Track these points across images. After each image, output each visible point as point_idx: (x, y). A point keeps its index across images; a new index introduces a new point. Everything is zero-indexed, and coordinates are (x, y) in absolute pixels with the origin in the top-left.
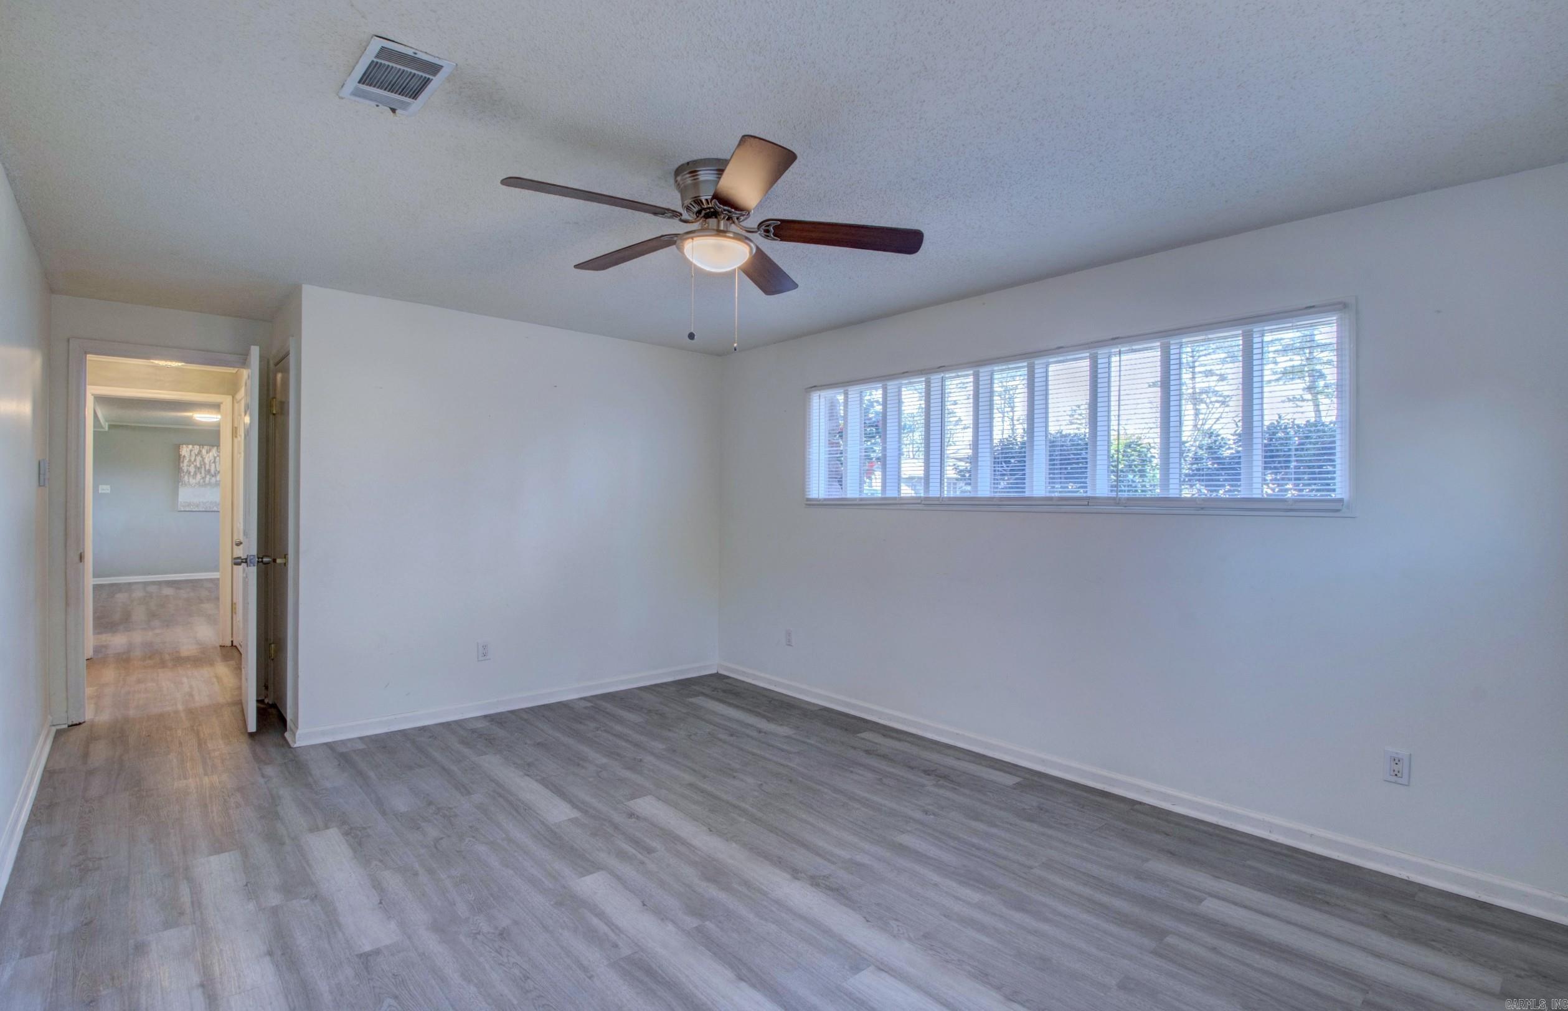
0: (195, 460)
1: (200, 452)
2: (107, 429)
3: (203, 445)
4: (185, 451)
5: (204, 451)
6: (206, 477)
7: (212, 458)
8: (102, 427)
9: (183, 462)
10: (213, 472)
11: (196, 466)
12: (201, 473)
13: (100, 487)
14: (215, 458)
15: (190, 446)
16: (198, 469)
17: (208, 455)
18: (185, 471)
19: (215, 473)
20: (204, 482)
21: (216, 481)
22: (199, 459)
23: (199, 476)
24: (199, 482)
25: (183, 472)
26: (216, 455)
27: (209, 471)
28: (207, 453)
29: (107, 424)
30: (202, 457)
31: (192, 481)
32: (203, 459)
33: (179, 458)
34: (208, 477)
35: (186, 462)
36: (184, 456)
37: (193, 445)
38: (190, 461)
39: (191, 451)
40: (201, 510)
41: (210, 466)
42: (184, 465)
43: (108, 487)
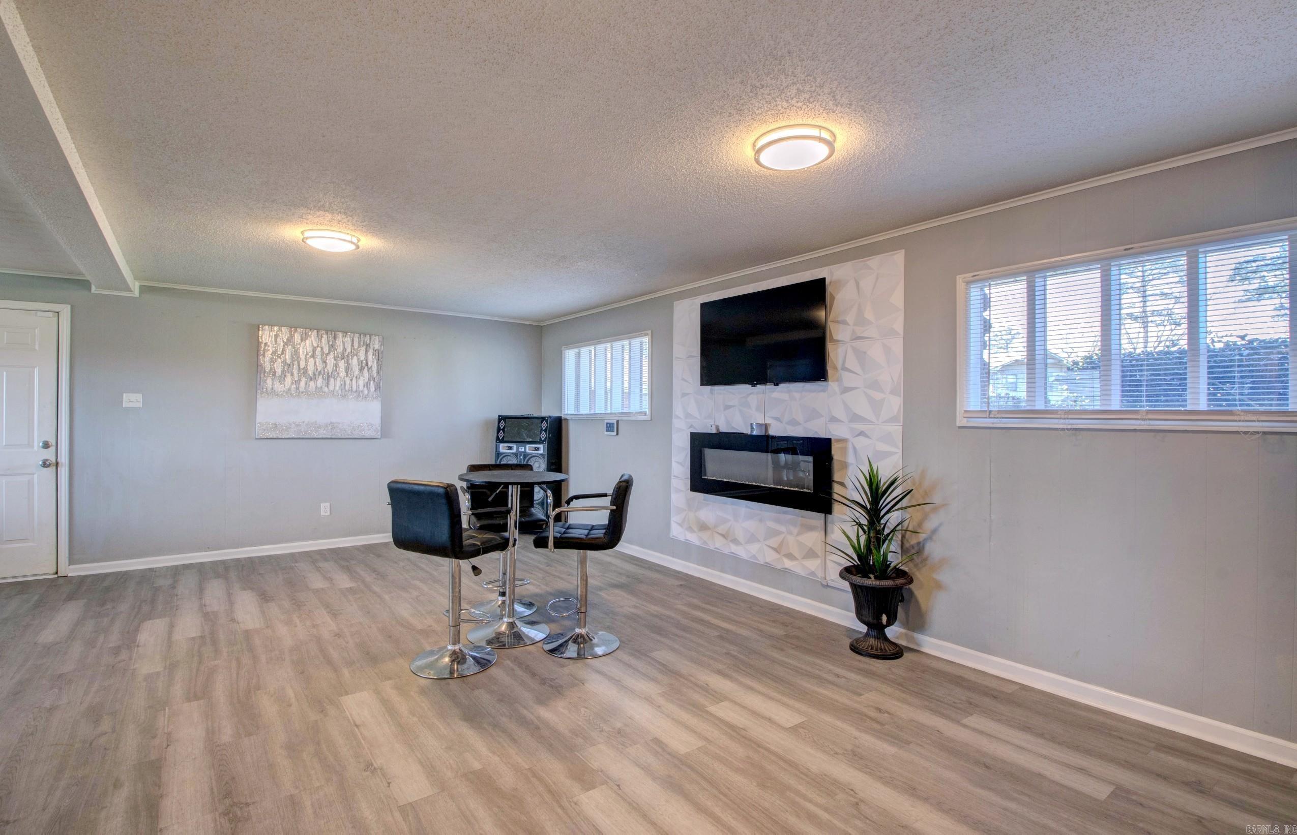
0: (283, 352)
1: (290, 340)
2: (136, 293)
3: (296, 328)
4: (266, 335)
5: (297, 337)
6: (300, 380)
7: (309, 349)
8: (130, 290)
9: (264, 355)
10: (310, 373)
11: (284, 362)
12: (292, 375)
13: (125, 397)
14: (314, 350)
15: (276, 328)
16: (288, 366)
17: (303, 343)
18: (267, 370)
19: (315, 375)
20: (297, 388)
21: (316, 387)
22: (289, 350)
23: (289, 379)
24: (289, 389)
25: (265, 372)
26: (315, 345)
27: (305, 371)
28: (302, 340)
29: (137, 284)
30: (294, 347)
31: (278, 387)
32: (296, 352)
33: (256, 347)
34: (304, 380)
35: (268, 354)
36: (266, 344)
37: (280, 326)
38: (274, 352)
39: (276, 336)
40: (293, 436)
41: (307, 361)
42: (266, 361)
43: (139, 397)
